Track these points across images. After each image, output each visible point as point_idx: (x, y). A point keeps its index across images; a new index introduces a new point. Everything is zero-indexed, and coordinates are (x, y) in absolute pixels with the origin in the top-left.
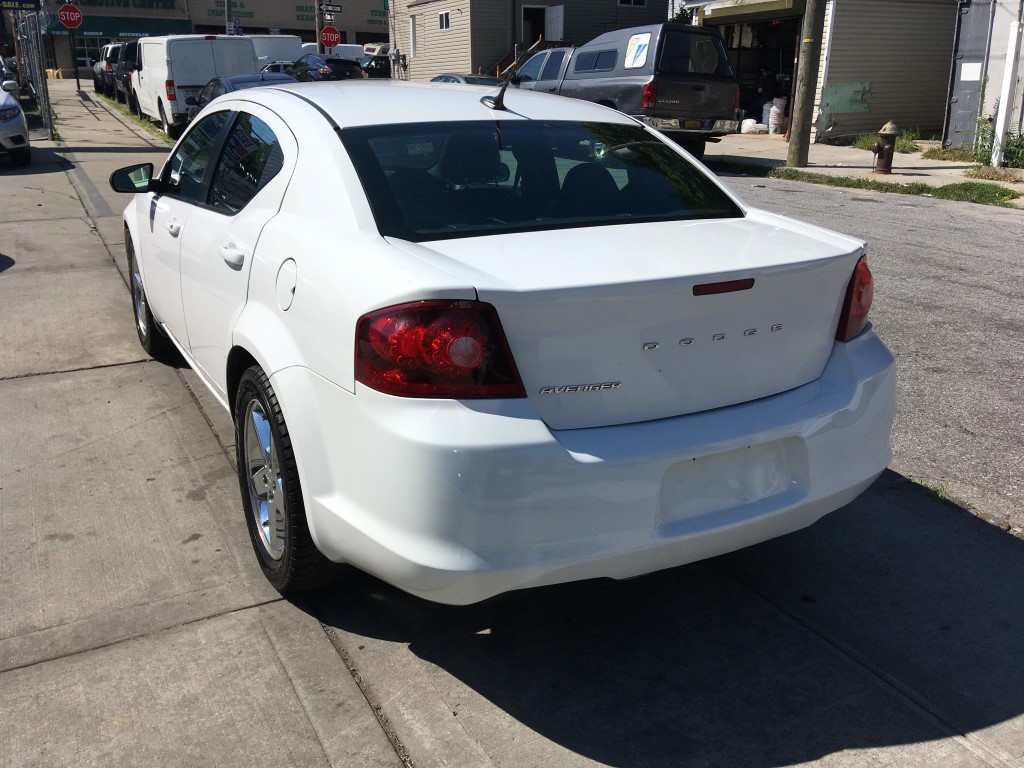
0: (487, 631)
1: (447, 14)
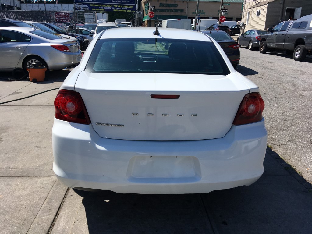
0: (108, 201)
1: (259, 11)
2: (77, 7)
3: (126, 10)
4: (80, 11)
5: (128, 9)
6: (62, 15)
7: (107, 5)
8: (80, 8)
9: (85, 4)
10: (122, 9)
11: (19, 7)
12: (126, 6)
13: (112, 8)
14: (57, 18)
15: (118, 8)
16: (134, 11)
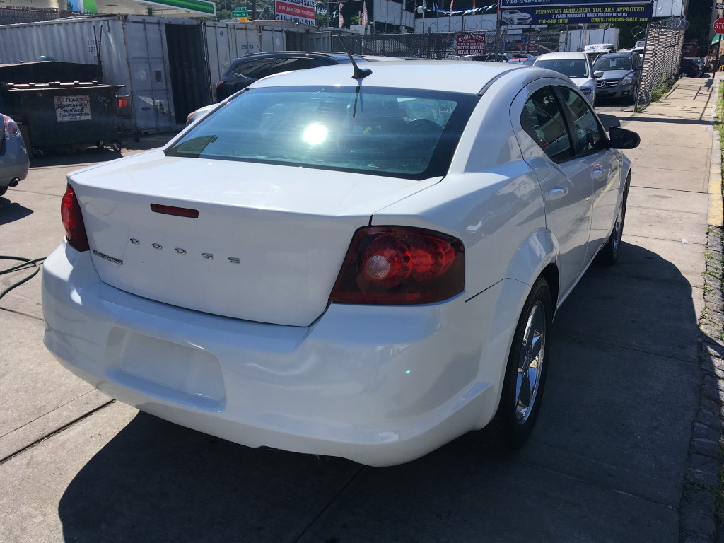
2: (507, 19)
3: (625, 17)
4: (513, 27)
5: (630, 14)
6: (471, 39)
7: (576, 7)
8: (511, 19)
9: (523, 11)
10: (614, 15)
11: (411, 26)
12: (624, 9)
13: (588, 15)
14: (459, 47)
15: (604, 15)
16: (646, 20)
